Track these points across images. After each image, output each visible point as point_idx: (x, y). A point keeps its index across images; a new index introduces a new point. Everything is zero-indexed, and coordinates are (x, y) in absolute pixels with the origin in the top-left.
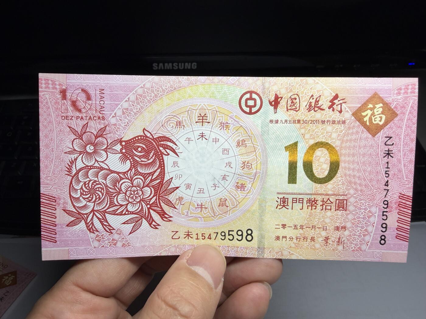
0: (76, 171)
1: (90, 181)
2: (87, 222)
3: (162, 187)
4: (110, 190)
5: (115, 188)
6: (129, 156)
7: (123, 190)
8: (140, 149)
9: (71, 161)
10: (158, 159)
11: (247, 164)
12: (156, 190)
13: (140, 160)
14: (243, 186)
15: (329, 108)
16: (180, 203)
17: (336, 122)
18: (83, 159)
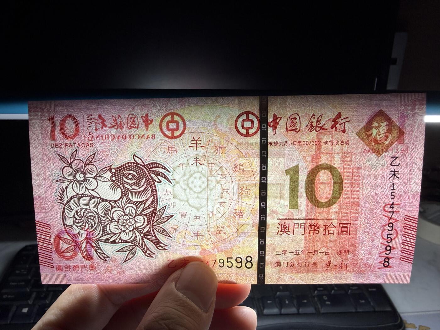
0: (67, 200)
1: (82, 209)
2: (81, 249)
3: (155, 216)
4: (102, 218)
5: (107, 216)
6: (119, 184)
7: (115, 218)
8: (130, 177)
9: (62, 189)
10: (150, 186)
11: (246, 189)
12: (149, 219)
13: (131, 188)
14: (241, 213)
15: (332, 128)
16: (175, 232)
17: (340, 142)
18: (74, 187)
